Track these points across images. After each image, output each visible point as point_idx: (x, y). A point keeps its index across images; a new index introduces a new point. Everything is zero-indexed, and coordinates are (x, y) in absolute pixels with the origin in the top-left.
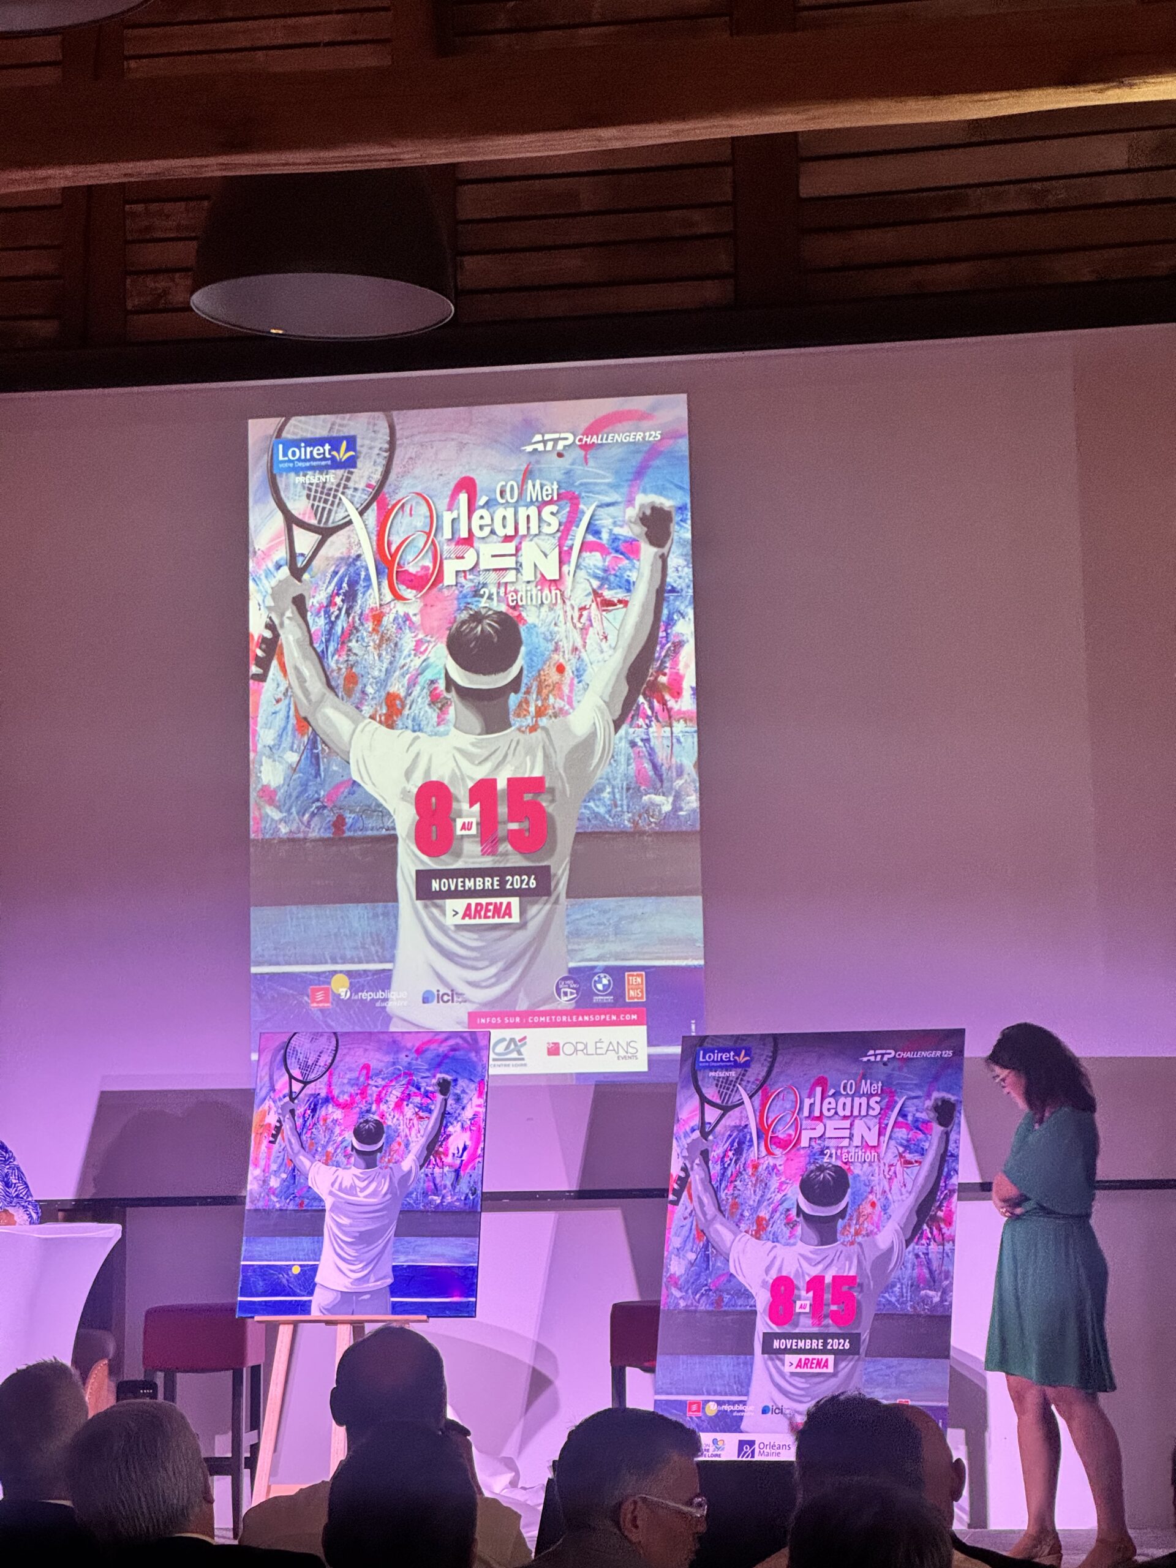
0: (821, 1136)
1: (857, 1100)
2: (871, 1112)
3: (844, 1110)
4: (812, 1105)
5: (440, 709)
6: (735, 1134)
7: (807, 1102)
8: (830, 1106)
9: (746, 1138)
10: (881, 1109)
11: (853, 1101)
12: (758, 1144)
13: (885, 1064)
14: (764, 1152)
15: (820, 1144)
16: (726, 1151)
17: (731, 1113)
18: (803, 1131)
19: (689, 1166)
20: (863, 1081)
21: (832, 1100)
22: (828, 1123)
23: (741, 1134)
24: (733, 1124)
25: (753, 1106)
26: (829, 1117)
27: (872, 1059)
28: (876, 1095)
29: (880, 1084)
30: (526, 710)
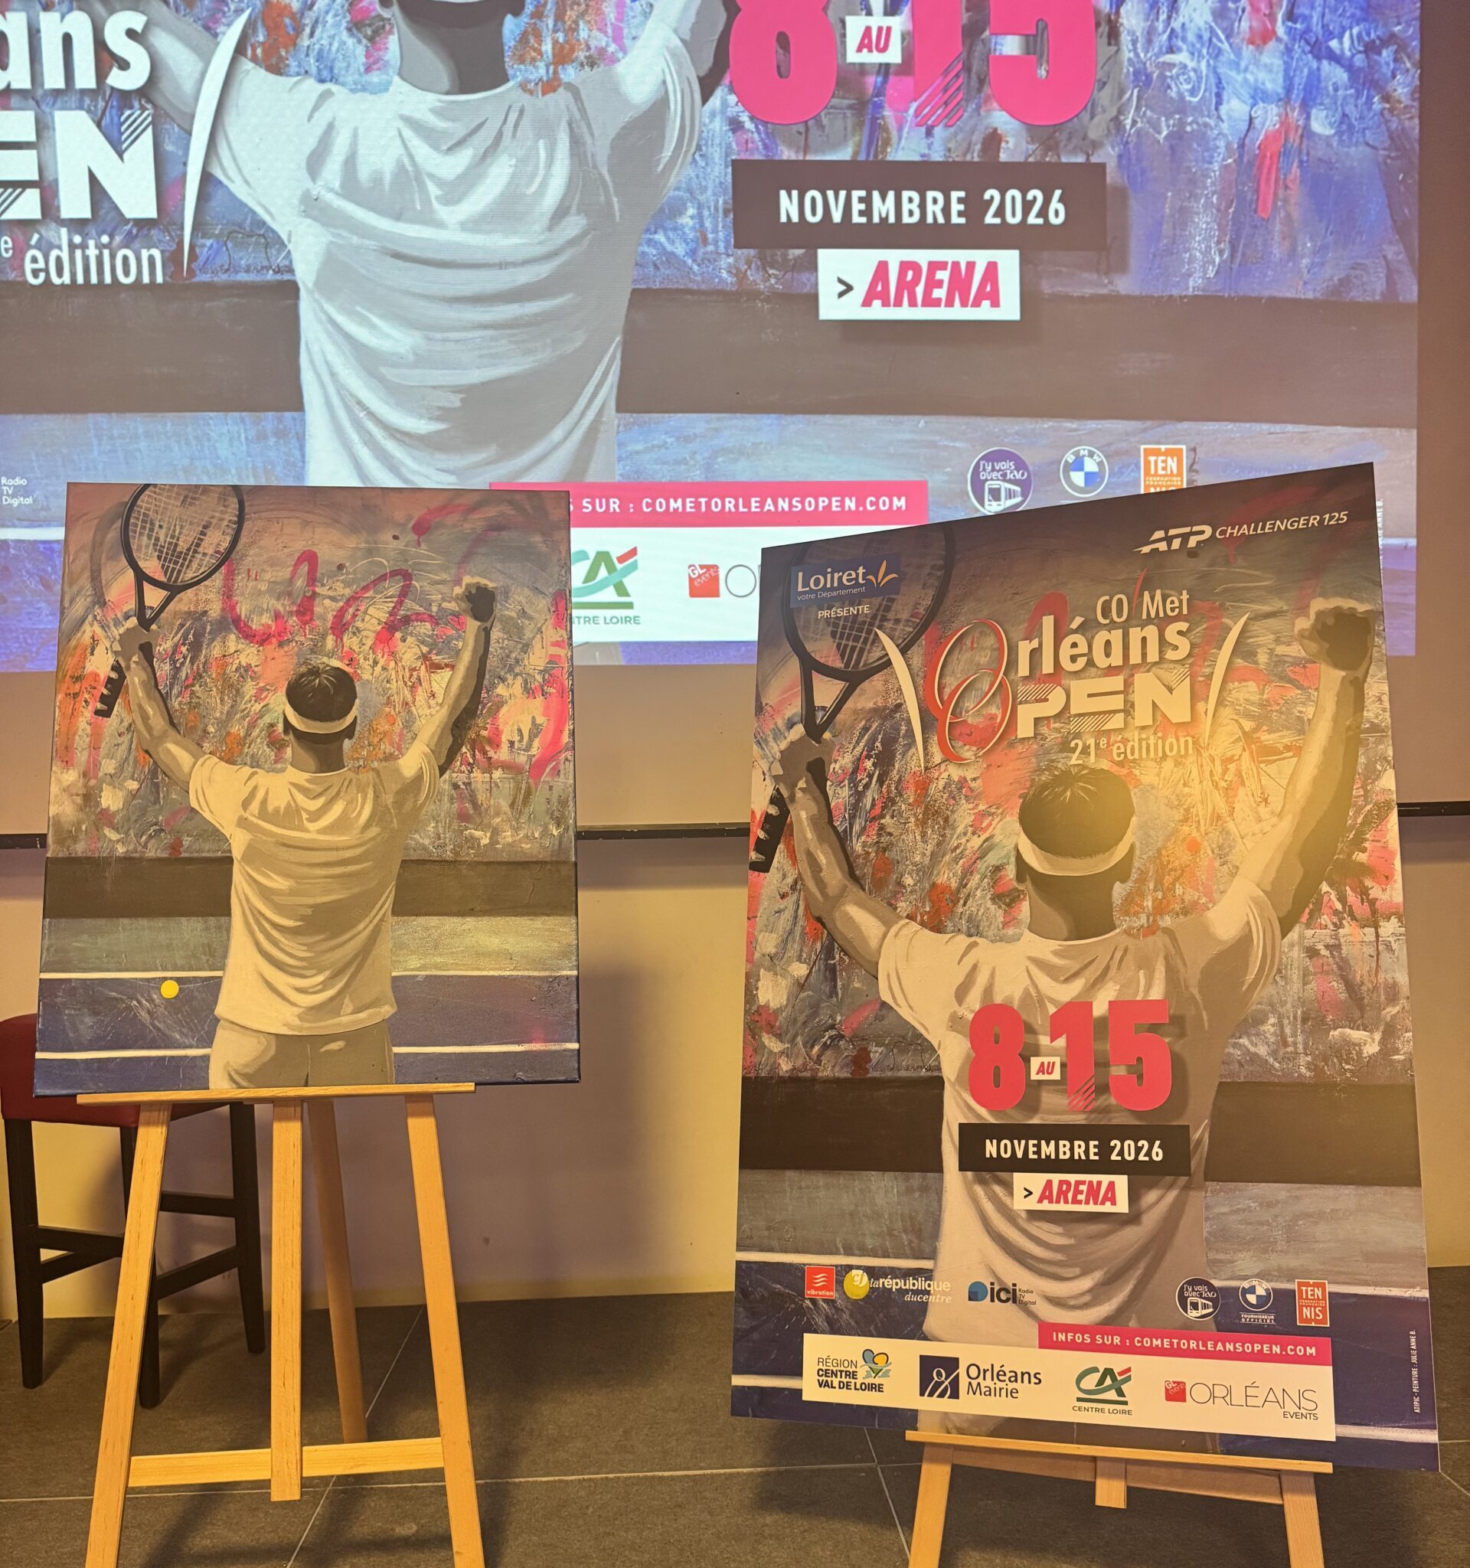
0: (1062, 712)
1: (1135, 634)
2: (1170, 655)
3: (1108, 655)
4: (1035, 654)
5: (371, 39)
6: (875, 725)
7: (1024, 648)
8: (1075, 651)
9: (898, 730)
10: (1193, 646)
11: (1126, 637)
12: (925, 741)
13: (1193, 553)
14: (938, 757)
15: (1057, 730)
16: (859, 759)
17: (866, 685)
18: (1020, 707)
19: (785, 793)
20: (1146, 593)
21: (1078, 638)
22: (1074, 685)
23: (888, 724)
24: (871, 705)
25: (909, 666)
26: (1076, 674)
27: (1163, 546)
28: (1179, 618)
29: (1185, 596)
30: (535, 50)
